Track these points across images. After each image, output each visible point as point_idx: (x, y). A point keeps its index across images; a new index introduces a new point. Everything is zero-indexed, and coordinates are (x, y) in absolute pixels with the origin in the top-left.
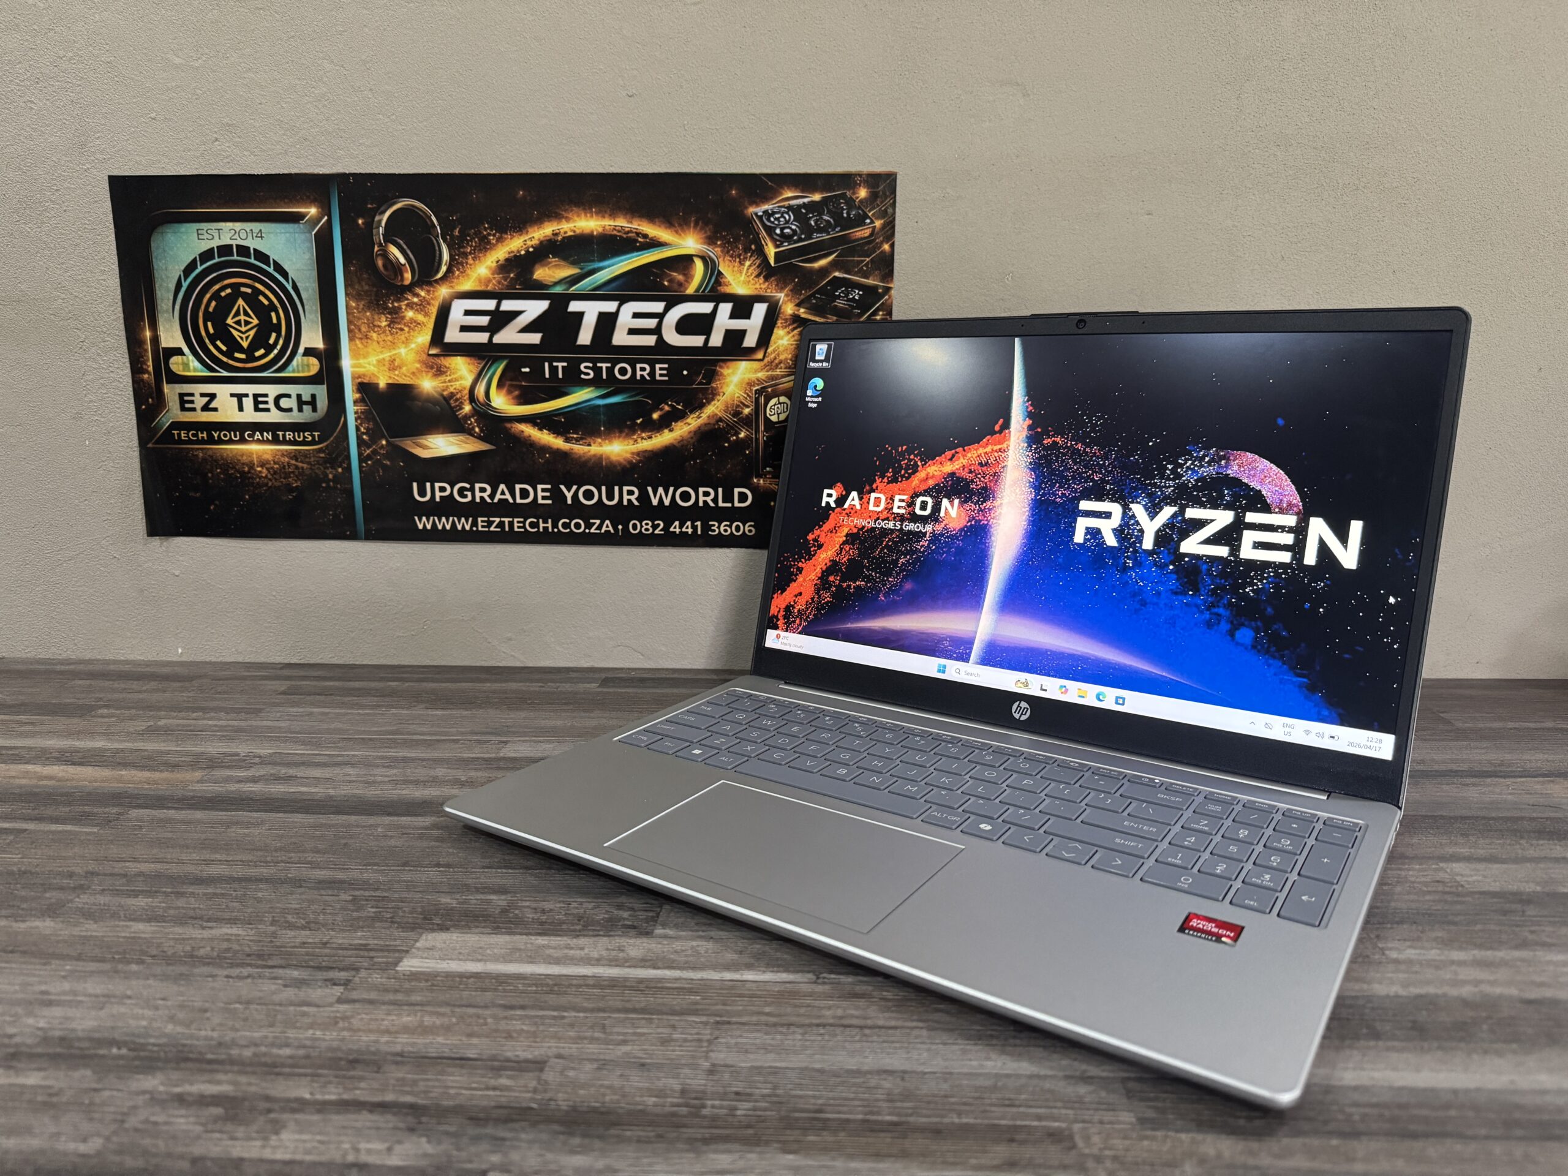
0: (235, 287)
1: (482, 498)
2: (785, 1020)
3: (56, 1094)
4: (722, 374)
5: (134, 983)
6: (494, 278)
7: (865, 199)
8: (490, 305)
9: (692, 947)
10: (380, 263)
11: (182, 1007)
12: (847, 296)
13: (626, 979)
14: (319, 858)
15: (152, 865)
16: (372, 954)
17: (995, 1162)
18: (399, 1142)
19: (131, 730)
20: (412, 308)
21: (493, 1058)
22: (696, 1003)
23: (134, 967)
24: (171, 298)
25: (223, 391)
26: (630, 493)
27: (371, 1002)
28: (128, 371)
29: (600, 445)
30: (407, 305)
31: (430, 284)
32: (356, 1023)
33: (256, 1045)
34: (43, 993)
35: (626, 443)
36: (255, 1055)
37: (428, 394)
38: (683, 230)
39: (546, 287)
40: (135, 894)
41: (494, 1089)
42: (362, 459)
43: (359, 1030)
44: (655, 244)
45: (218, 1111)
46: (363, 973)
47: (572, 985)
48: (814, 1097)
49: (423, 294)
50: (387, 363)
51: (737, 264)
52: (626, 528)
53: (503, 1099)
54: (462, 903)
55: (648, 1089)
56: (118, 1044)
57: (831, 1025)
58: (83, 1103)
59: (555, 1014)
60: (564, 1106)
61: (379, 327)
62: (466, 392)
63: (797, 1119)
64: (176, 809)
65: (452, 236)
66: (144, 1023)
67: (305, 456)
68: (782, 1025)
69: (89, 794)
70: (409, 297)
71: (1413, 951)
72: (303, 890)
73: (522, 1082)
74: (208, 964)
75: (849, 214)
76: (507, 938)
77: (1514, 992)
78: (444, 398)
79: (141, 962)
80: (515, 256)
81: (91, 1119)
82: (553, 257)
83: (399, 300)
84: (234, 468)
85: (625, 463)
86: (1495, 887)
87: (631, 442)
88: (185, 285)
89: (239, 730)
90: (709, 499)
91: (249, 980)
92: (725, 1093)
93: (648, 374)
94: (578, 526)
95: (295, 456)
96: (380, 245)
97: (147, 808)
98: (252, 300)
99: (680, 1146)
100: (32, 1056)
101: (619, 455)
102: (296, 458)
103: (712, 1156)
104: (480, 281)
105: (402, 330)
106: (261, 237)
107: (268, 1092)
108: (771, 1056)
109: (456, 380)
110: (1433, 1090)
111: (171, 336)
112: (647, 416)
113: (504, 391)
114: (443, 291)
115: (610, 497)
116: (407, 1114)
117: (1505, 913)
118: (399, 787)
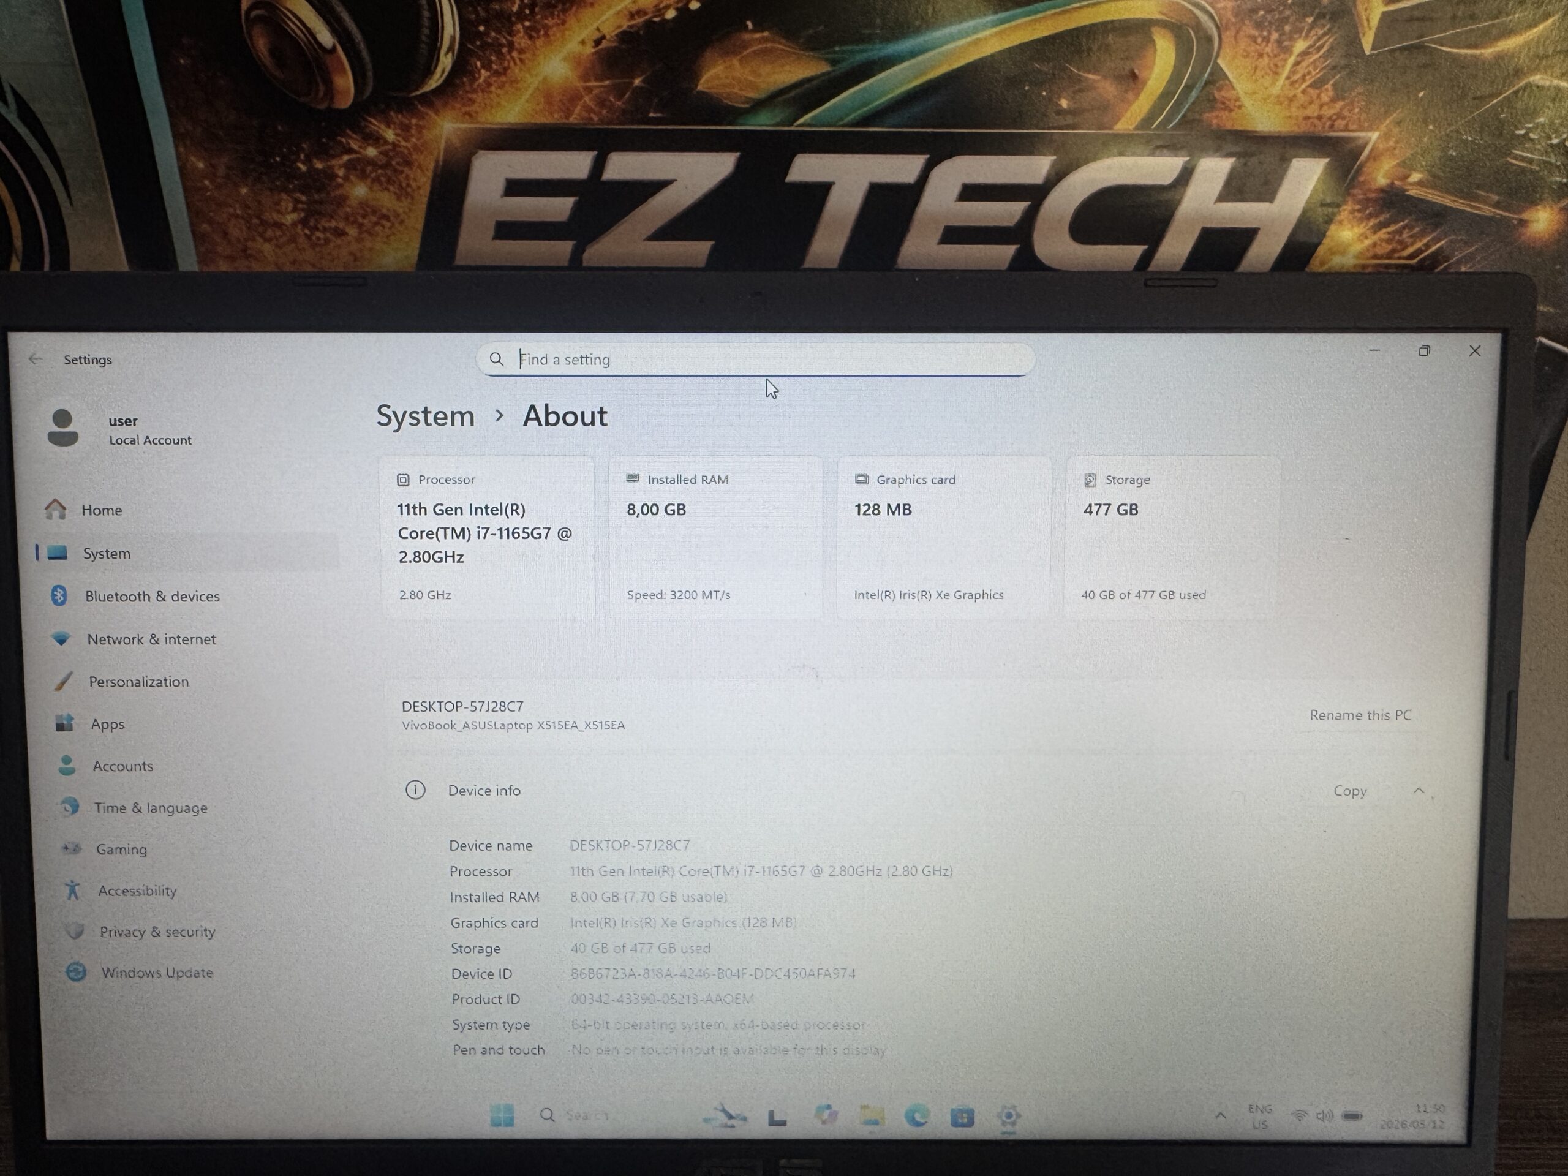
6: (589, 90)
8: (574, 165)
10: (262, 43)
20: (363, 176)
30: (350, 166)
39: (733, 113)
49: (389, 134)
51: (1269, 49)
70: (355, 146)
80: (649, 24)
82: (757, 27)
83: (324, 152)
104: (548, 97)
105: (340, 233)
114: (446, 128)
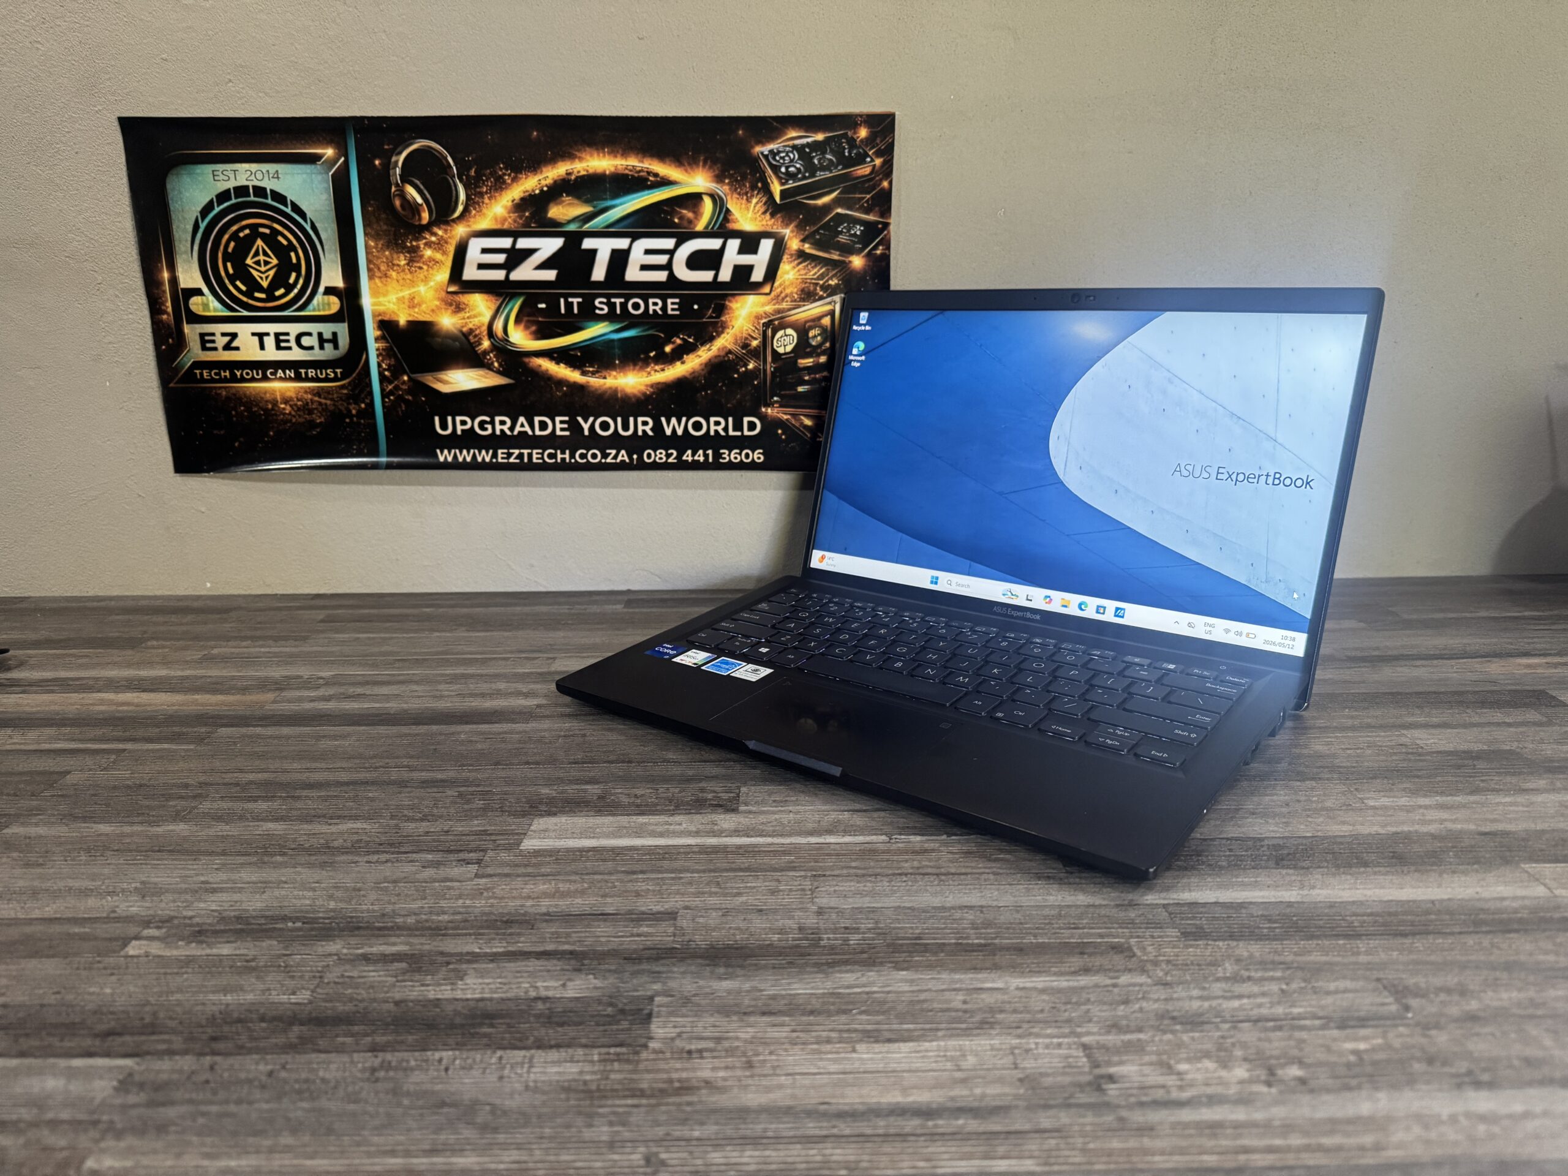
0: (254, 227)
1: (502, 431)
2: (870, 871)
3: (253, 960)
4: (731, 308)
5: (284, 870)
6: (510, 217)
7: (867, 139)
8: (506, 243)
9: (776, 820)
10: (397, 203)
11: (337, 888)
12: (849, 231)
13: (726, 846)
14: (413, 762)
15: (260, 775)
16: (493, 838)
17: (1073, 969)
18: (570, 980)
19: (188, 659)
20: (430, 247)
21: (630, 912)
22: (793, 862)
23: (279, 859)
24: (189, 239)
25: (245, 331)
26: (645, 423)
27: (507, 875)
28: (146, 312)
29: (615, 378)
30: (426, 244)
31: (447, 223)
32: (498, 891)
33: (415, 914)
34: (203, 882)
35: (640, 374)
36: (418, 922)
37: (447, 331)
38: (692, 168)
39: (561, 225)
40: (255, 799)
41: (639, 935)
42: (384, 395)
43: (502, 898)
44: (665, 182)
45: (404, 965)
46: (490, 853)
47: (679, 853)
48: (912, 928)
49: (440, 233)
50: (406, 301)
51: (744, 201)
52: (640, 457)
53: (648, 943)
54: (562, 793)
55: (770, 928)
56: (294, 920)
57: (911, 874)
58: (280, 966)
59: (673, 875)
60: (703, 945)
61: (398, 265)
62: (485, 328)
63: (901, 945)
64: (261, 726)
65: (468, 176)
66: (308, 902)
67: (328, 393)
68: (870, 876)
69: (171, 716)
70: (427, 236)
71: (1387, 800)
72: (409, 789)
73: (661, 929)
74: (347, 853)
75: (850, 153)
76: (611, 818)
77: (1472, 827)
78: (464, 334)
79: (284, 854)
80: (530, 195)
81: (293, 977)
82: (568, 195)
83: (417, 239)
84: (257, 405)
85: (639, 395)
86: (1450, 747)
87: (645, 374)
88: (203, 226)
89: (291, 655)
90: (720, 428)
91: (389, 864)
92: (836, 929)
93: (661, 309)
94: (594, 456)
95: (318, 393)
96: (397, 185)
97: (232, 726)
98: (271, 240)
99: (808, 969)
100: (216, 933)
101: (634, 388)
102: (318, 394)
103: (838, 975)
104: (496, 219)
105: (420, 268)
106: (278, 178)
107: (441, 949)
108: (867, 899)
109: (475, 316)
110: (1414, 901)
111: (189, 276)
112: (660, 349)
113: (522, 326)
114: (460, 230)
115: (626, 427)
116: (570, 959)
117: (1459, 767)
118: (467, 699)
